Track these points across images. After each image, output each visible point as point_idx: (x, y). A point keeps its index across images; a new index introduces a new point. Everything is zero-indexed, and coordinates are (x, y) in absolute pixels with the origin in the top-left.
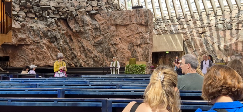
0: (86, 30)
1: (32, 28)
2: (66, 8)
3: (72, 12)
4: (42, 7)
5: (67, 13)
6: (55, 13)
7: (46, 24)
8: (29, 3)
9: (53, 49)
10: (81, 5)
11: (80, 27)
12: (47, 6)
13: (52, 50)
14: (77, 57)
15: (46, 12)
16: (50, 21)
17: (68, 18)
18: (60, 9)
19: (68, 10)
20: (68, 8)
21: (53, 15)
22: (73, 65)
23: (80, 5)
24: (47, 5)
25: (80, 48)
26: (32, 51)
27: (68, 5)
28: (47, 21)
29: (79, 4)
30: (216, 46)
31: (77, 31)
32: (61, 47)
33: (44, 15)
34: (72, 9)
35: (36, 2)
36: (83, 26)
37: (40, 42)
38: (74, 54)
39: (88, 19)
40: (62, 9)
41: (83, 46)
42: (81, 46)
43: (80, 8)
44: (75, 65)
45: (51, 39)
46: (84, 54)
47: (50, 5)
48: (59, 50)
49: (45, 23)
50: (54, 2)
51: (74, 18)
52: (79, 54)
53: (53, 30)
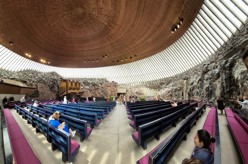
0: (99, 88)
1: (86, 88)
6: (91, 84)
9: (91, 93)
20: (95, 83)
28: (89, 86)
30: (134, 92)
37: (88, 91)
39: (100, 85)
42: (98, 92)
51: (96, 85)
53: (91, 88)
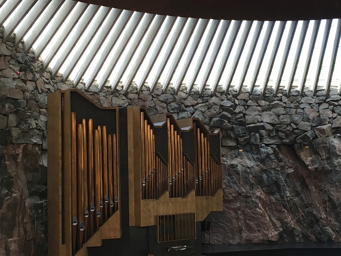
0: (336, 166)
1: (234, 167)
2: (292, 124)
3: (306, 131)
4: (250, 126)
5: (295, 133)
6: (272, 135)
7: (258, 158)
8: (227, 121)
9: (273, 206)
10: (321, 116)
11: (322, 160)
12: (258, 124)
13: (272, 208)
14: (321, 220)
15: (257, 135)
16: (265, 153)
17: (297, 143)
18: (280, 127)
19: (297, 129)
20: (297, 125)
21: (269, 138)
22: (313, 237)
23: (319, 116)
24: (258, 122)
25: (325, 202)
26: (237, 213)
27: (296, 118)
28: (259, 152)
29: (318, 114)
31: (316, 169)
32: (288, 201)
33: (253, 140)
34: (305, 125)
35: (239, 118)
36: (328, 159)
37: (252, 195)
38: (314, 216)
39: (337, 143)
40: (286, 126)
41: (330, 200)
42: (327, 199)
43: (321, 123)
44: (316, 237)
45: (268, 186)
46: (333, 214)
47: (262, 122)
48: (285, 208)
49: (255, 157)
50: (269, 115)
52: (324, 216)
53: (272, 168)
